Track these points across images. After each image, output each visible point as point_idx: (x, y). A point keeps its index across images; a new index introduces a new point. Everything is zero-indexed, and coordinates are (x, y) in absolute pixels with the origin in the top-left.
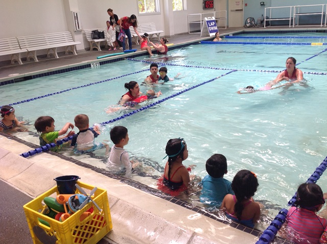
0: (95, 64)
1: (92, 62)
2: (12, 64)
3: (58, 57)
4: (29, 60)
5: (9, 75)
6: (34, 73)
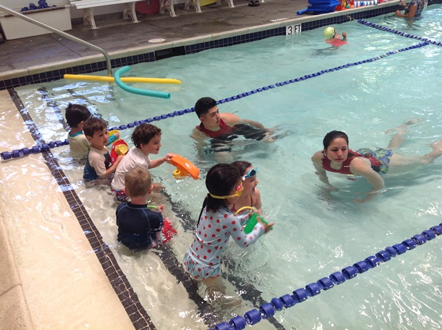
0: (293, 26)
1: (289, 24)
2: (161, 15)
3: (233, 6)
4: (188, 8)
5: (151, 41)
6: (189, 42)
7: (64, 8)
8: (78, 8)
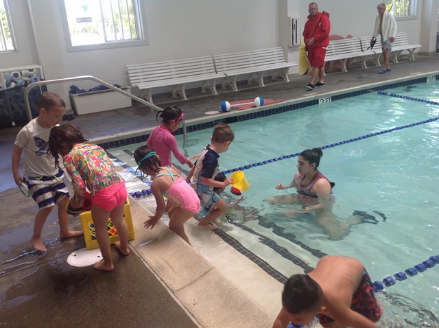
0: (324, 99)
1: (321, 97)
3: (263, 85)
4: (225, 88)
5: (206, 113)
6: (241, 113)
7: (127, 89)
8: (140, 88)
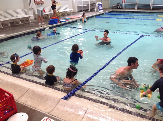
3: (21, 24)
6: (16, 34)
